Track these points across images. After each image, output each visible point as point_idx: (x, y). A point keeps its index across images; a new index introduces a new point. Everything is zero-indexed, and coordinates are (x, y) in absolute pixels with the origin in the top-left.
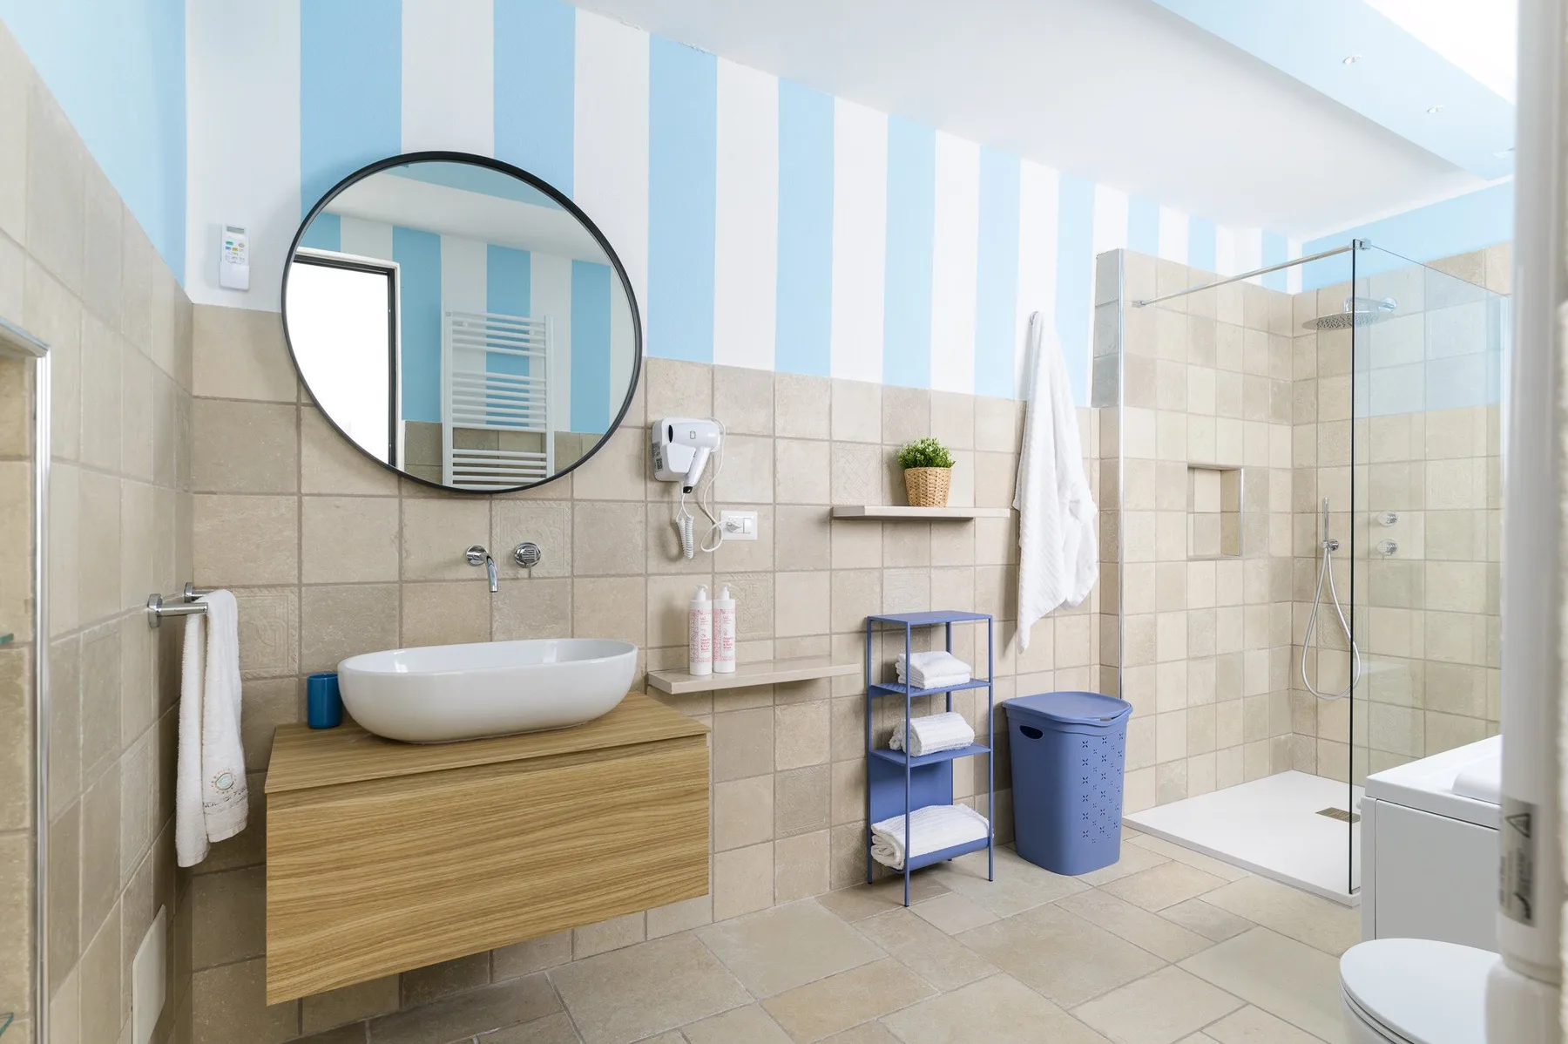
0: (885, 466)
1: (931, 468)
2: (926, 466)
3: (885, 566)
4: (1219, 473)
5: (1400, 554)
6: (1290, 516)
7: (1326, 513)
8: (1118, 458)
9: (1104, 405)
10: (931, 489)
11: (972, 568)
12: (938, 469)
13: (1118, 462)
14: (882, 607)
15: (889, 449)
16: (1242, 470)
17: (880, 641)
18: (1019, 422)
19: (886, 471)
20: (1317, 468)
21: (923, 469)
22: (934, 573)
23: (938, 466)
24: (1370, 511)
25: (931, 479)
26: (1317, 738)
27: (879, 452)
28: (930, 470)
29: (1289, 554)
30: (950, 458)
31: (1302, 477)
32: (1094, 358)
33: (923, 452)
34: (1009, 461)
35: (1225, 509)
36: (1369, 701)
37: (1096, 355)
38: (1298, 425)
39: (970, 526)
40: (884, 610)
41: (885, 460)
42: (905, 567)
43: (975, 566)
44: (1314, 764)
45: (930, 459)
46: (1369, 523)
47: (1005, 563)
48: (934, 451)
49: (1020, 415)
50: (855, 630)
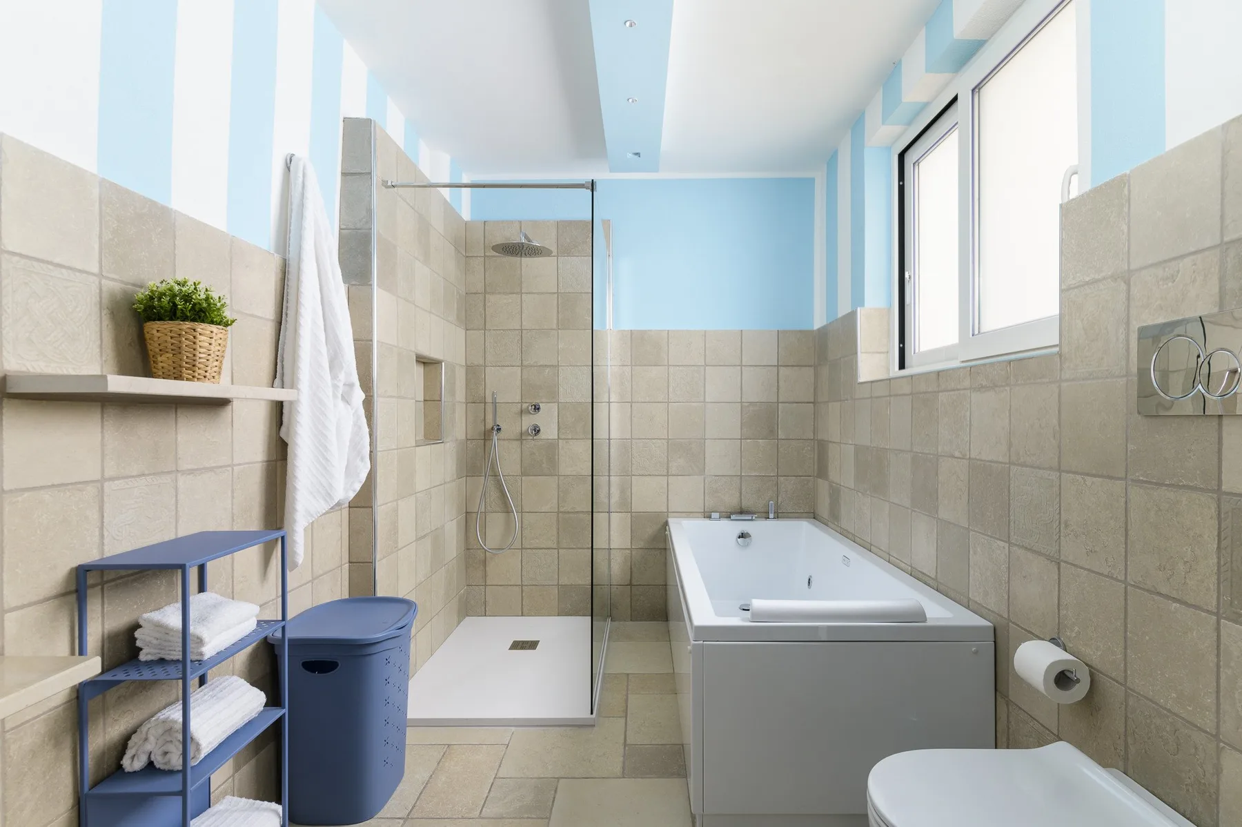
0: (105, 312)
1: (204, 325)
2: (194, 320)
3: (107, 475)
4: (422, 365)
5: (542, 435)
6: (465, 405)
7: (494, 403)
8: (371, 341)
9: (354, 283)
10: (201, 355)
11: (230, 469)
12: (214, 328)
13: (372, 345)
14: (103, 544)
15: (114, 285)
16: (443, 364)
17: (100, 601)
18: (279, 283)
19: (106, 321)
20: (485, 366)
21: (187, 325)
22: (183, 481)
23: (212, 322)
24: (522, 402)
25: (203, 340)
26: (486, 585)
27: (94, 289)
28: (201, 327)
29: (464, 437)
30: (227, 314)
31: (474, 373)
32: (340, 229)
33: (187, 298)
34: (268, 331)
35: (427, 398)
36: (522, 548)
37: (343, 227)
38: (470, 330)
39: (227, 412)
40: (106, 548)
41: (105, 301)
42: (139, 476)
43: (232, 466)
44: (483, 608)
45: (201, 310)
46: (522, 411)
47: (265, 459)
48: (207, 299)
49: (280, 276)
50: (54, 592)
